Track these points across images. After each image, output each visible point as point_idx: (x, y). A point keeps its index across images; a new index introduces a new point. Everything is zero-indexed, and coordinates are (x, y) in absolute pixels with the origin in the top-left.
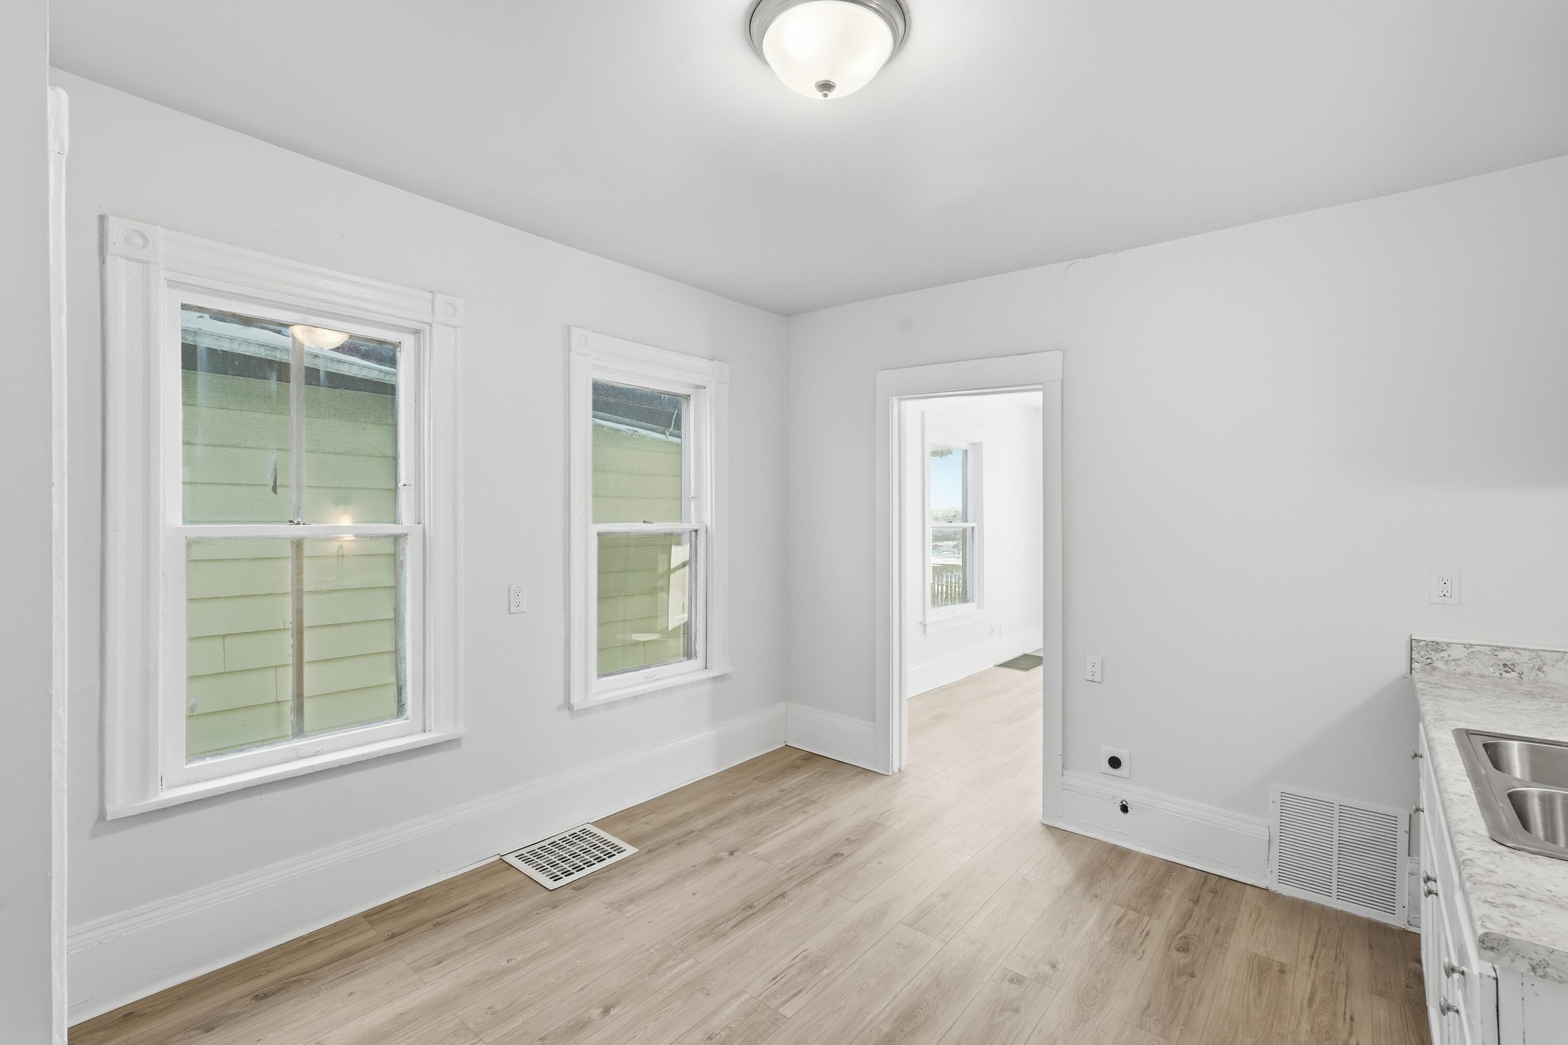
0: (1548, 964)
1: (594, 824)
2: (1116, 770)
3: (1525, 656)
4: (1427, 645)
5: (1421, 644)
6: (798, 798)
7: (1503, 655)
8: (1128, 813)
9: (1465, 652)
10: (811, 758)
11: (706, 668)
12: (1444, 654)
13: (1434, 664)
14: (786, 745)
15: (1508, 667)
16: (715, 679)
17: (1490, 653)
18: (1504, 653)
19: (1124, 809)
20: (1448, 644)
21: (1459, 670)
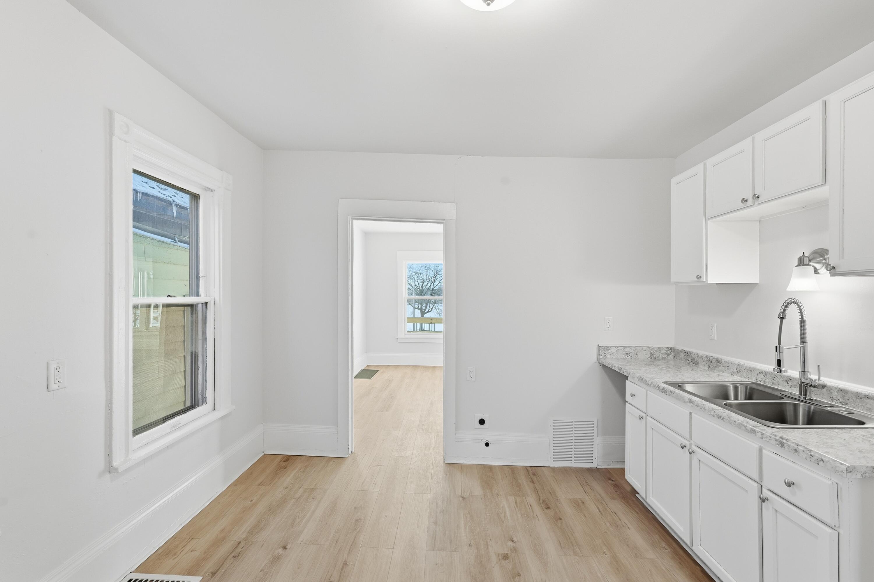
0: (866, 472)
1: (136, 571)
2: (483, 425)
3: (633, 349)
4: (604, 348)
5: (603, 348)
6: (301, 490)
7: (627, 350)
8: (489, 446)
9: (616, 350)
10: (288, 458)
11: (214, 410)
12: (610, 351)
13: (607, 356)
14: (264, 454)
15: (628, 354)
16: (223, 418)
17: (623, 349)
18: (627, 349)
19: (487, 445)
20: (611, 347)
21: (614, 357)
